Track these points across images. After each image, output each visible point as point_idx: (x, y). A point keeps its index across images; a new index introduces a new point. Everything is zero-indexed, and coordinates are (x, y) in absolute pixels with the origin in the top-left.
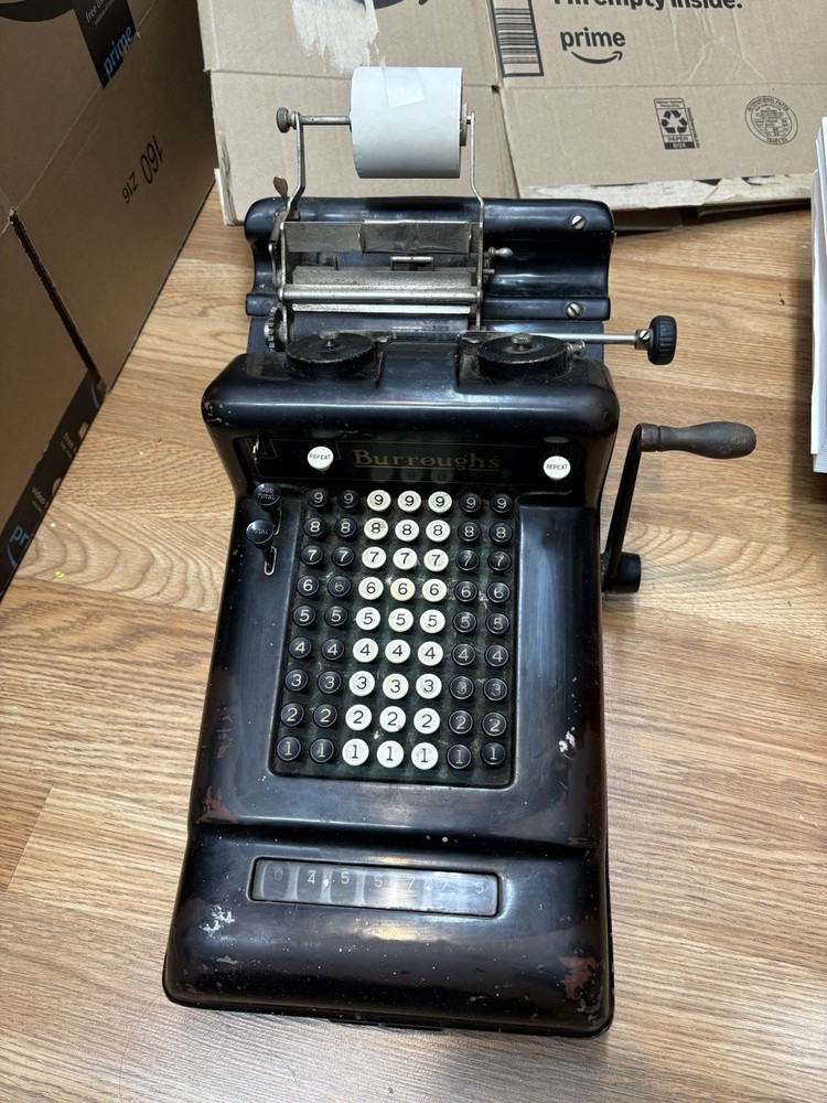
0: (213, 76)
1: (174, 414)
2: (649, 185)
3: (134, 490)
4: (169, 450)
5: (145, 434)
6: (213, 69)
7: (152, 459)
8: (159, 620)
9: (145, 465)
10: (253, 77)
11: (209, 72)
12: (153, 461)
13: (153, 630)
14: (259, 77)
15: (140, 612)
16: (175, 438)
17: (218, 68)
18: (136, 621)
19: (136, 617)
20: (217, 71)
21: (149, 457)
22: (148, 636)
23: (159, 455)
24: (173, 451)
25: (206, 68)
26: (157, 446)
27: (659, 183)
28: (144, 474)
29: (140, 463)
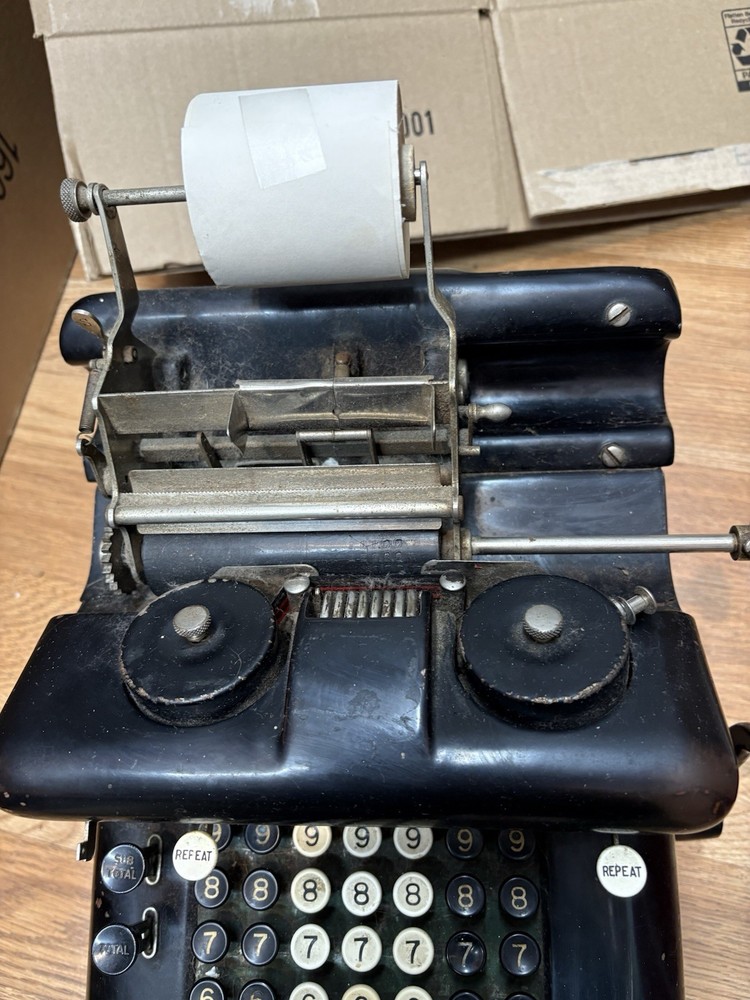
0: (48, 45)
1: (60, 532)
2: (716, 151)
3: (9, 655)
4: (54, 590)
5: (23, 565)
6: (47, 34)
7: (32, 604)
8: (44, 870)
9: (23, 614)
10: (110, 38)
11: (42, 37)
12: (34, 609)
13: (34, 885)
14: (119, 37)
15: (18, 854)
16: (61, 570)
17: (54, 31)
18: (12, 869)
19: (12, 862)
20: (54, 36)
21: (27, 601)
22: (29, 895)
23: (41, 599)
24: (59, 592)
25: (37, 33)
26: (38, 584)
27: (731, 147)
28: (22, 629)
29: (15, 612)
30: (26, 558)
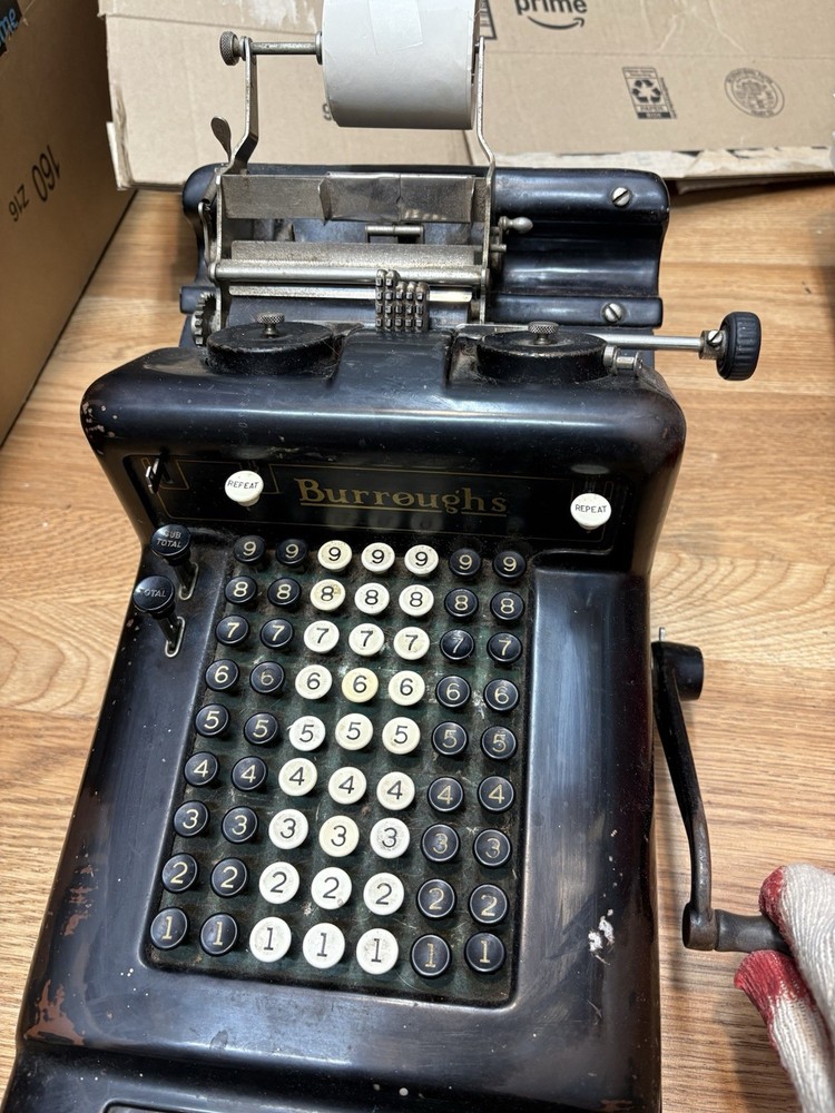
0: (109, 22)
1: (86, 474)
2: (623, 155)
3: (36, 571)
4: (81, 517)
5: (51, 501)
6: (109, 13)
7: (59, 530)
8: (74, 739)
9: (51, 538)
10: (157, 24)
11: (104, 16)
12: (61, 533)
13: (65, 753)
14: (164, 24)
15: (47, 729)
16: (88, 502)
17: (115, 12)
18: (41, 742)
19: (41, 736)
20: (114, 16)
21: (55, 528)
22: (58, 762)
23: (68, 525)
24: (86, 518)
25: (101, 13)
26: (65, 514)
28: (50, 549)
29: (43, 537)
30: (53, 496)
